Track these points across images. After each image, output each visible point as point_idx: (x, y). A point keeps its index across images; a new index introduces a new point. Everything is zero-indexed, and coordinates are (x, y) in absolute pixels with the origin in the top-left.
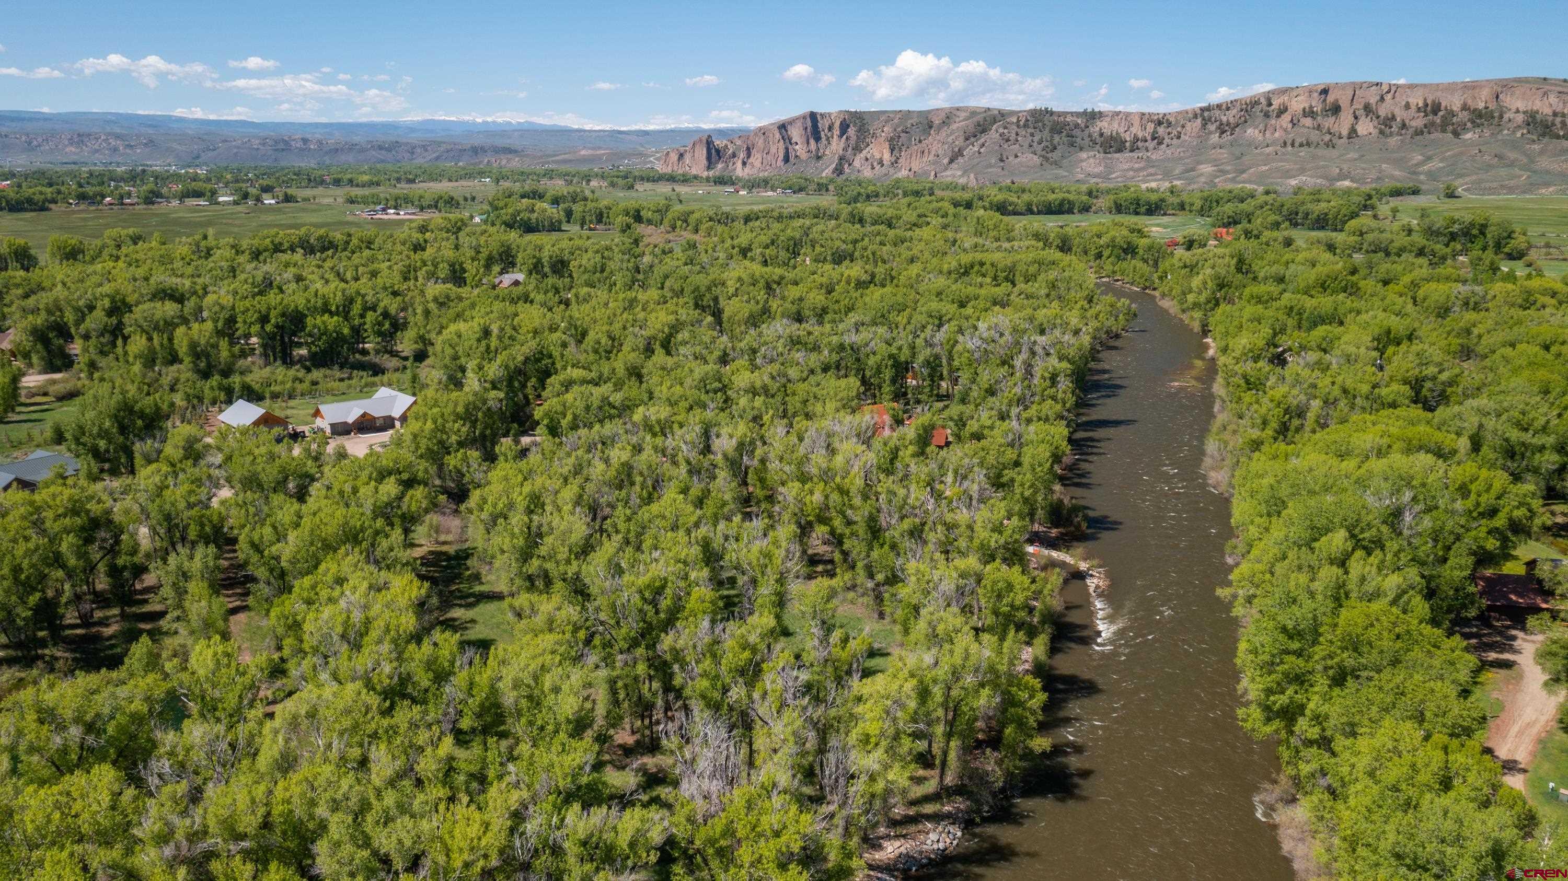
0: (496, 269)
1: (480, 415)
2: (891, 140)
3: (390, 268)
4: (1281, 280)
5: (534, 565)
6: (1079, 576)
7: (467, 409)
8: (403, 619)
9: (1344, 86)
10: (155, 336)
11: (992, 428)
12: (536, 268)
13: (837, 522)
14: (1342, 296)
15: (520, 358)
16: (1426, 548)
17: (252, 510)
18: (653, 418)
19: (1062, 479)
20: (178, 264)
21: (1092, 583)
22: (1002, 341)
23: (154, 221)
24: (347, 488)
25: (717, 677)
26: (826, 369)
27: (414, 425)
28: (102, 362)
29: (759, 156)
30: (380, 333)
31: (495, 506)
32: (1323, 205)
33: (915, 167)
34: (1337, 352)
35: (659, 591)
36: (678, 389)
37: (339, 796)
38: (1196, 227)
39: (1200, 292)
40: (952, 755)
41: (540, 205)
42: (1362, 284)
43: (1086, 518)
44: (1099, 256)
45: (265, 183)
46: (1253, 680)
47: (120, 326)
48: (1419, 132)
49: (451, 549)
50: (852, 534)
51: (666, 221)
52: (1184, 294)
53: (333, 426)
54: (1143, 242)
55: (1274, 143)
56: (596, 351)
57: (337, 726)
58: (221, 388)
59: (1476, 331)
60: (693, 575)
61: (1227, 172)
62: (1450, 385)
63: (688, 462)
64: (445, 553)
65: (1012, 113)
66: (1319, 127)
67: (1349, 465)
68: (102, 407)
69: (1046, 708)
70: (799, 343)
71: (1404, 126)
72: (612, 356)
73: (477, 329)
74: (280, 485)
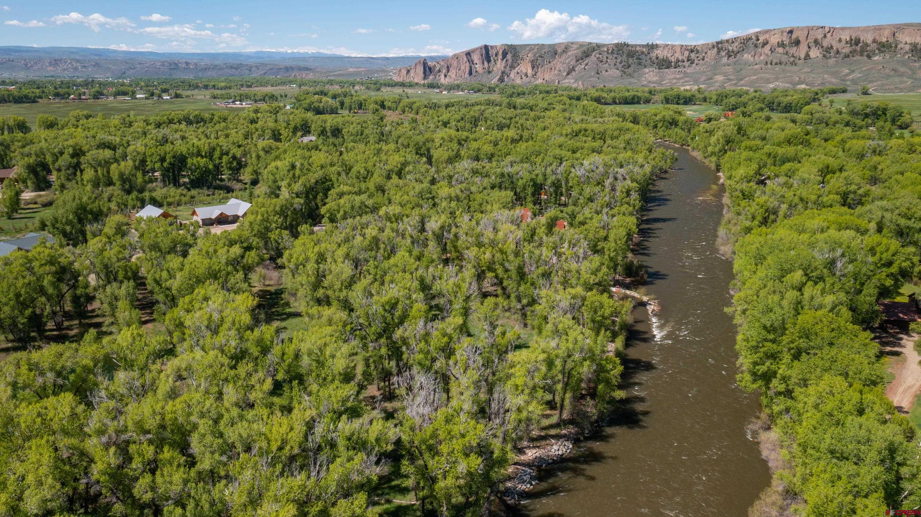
0: (299, 134)
1: (289, 213)
2: (532, 62)
3: (237, 132)
4: (764, 139)
5: (320, 293)
6: (643, 304)
7: (281, 209)
8: (243, 317)
9: (802, 29)
10: (99, 169)
11: (591, 219)
12: (323, 132)
13: (500, 271)
14: (800, 147)
15: (313, 181)
16: (850, 283)
17: (155, 262)
18: (391, 213)
19: (632, 251)
20: (112, 129)
21: (650, 308)
22: (598, 171)
23: (99, 108)
24: (211, 250)
25: (428, 352)
26: (493, 188)
27: (251, 218)
28: (69, 185)
29: (454, 71)
30: (230, 168)
31: (297, 259)
32: (789, 98)
33: (547, 78)
34: (796, 177)
35: (394, 306)
36: (406, 197)
37: (205, 410)
38: (713, 111)
39: (716, 146)
40: (567, 402)
41: (325, 99)
42: (812, 140)
43: (647, 272)
44: (655, 127)
45: (164, 87)
46: (746, 357)
47: (78, 164)
48: (847, 56)
49: (272, 289)
50: (508, 277)
51: (399, 108)
52: (706, 147)
53: (203, 220)
54: (682, 119)
55: (759, 63)
56: (358, 178)
57: (204, 374)
58: (138, 199)
59: (880, 167)
60: (414, 296)
61: (732, 80)
62: (865, 196)
63: (411, 237)
64: (269, 291)
65: (604, 45)
66: (787, 53)
67: (804, 237)
68: (68, 207)
69: (623, 375)
70: (477, 172)
71: (838, 52)
72: (367, 180)
73: (287, 164)
74: (172, 250)
